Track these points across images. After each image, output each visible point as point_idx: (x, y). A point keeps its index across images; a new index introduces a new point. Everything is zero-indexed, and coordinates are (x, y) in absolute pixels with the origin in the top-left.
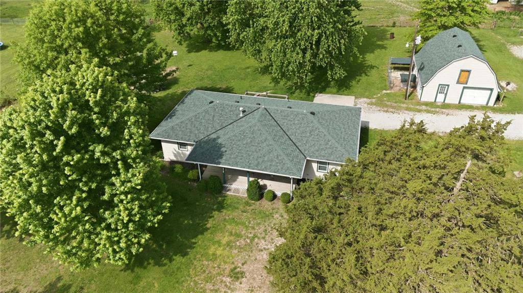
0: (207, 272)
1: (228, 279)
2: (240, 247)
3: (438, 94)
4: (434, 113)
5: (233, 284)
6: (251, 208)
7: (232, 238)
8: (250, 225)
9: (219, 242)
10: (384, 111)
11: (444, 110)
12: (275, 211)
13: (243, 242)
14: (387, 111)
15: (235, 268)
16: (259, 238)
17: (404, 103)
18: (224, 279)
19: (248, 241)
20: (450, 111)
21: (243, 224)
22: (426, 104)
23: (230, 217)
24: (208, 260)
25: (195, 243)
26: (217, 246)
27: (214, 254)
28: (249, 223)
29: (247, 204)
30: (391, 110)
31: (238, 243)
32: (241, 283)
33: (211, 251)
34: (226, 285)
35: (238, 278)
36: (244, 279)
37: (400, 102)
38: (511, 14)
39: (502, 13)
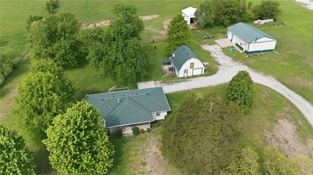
0: (133, 167)
1: (142, 167)
2: (140, 154)
3: (185, 74)
4: (185, 81)
5: (145, 167)
6: (137, 138)
7: (136, 152)
8: (140, 145)
9: (131, 155)
10: (167, 85)
11: (188, 79)
12: (146, 137)
13: (140, 152)
14: (169, 85)
15: (142, 162)
16: (146, 149)
17: (173, 80)
18: (140, 167)
19: (142, 151)
20: (190, 79)
21: (137, 145)
22: (181, 78)
23: (131, 144)
24: (131, 163)
25: (122, 159)
26: (131, 157)
27: (132, 160)
28: (139, 144)
29: (134, 137)
30: (170, 84)
31: (139, 153)
32: (147, 166)
33: (130, 159)
34: (142, 169)
35: (145, 165)
36: (147, 164)
37: (172, 80)
38: (197, 29)
39: (194, 29)
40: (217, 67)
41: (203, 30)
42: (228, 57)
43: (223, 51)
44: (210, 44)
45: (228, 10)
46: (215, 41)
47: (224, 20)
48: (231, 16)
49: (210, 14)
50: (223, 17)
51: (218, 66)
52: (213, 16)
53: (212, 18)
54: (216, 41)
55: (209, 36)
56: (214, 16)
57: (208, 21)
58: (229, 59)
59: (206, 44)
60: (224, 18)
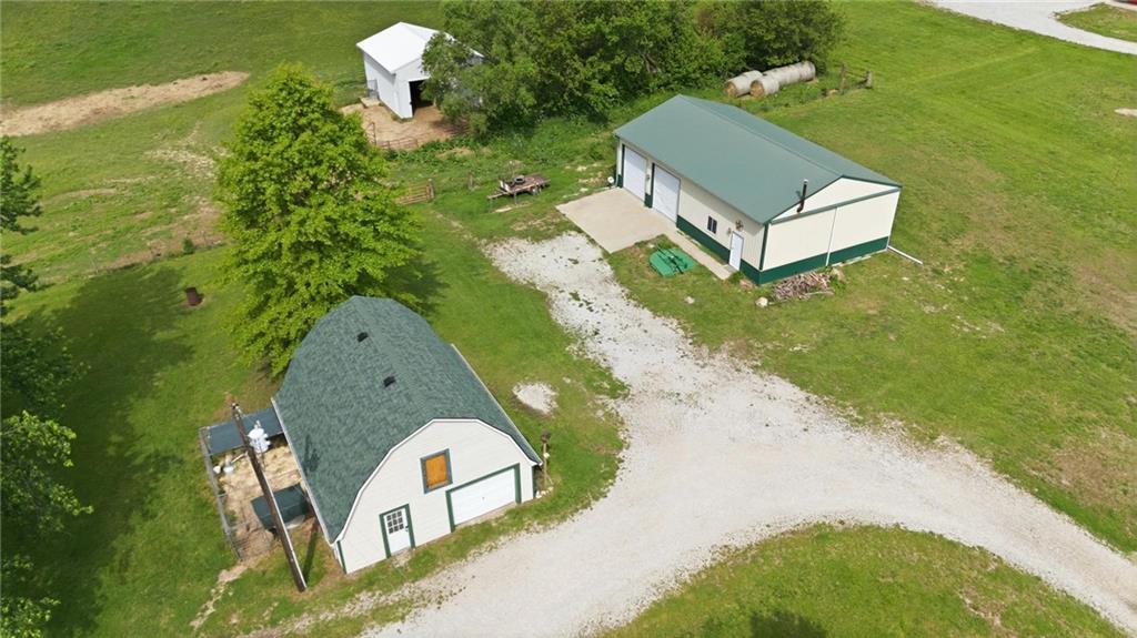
3: (389, 536)
4: (401, 612)
11: (424, 583)
20: (442, 580)
22: (368, 580)
38: (451, 144)
39: (435, 146)
40: (609, 415)
41: (485, 145)
42: (659, 321)
43: (619, 278)
44: (537, 236)
45: (599, 29)
46: (561, 208)
47: (585, 87)
48: (618, 60)
49: (510, 58)
50: (583, 70)
51: (611, 403)
52: (527, 66)
53: (526, 79)
54: (568, 210)
55: (521, 182)
56: (532, 69)
57: (506, 98)
58: (668, 331)
59: (514, 234)
60: (585, 72)
